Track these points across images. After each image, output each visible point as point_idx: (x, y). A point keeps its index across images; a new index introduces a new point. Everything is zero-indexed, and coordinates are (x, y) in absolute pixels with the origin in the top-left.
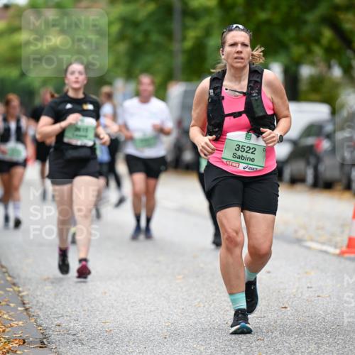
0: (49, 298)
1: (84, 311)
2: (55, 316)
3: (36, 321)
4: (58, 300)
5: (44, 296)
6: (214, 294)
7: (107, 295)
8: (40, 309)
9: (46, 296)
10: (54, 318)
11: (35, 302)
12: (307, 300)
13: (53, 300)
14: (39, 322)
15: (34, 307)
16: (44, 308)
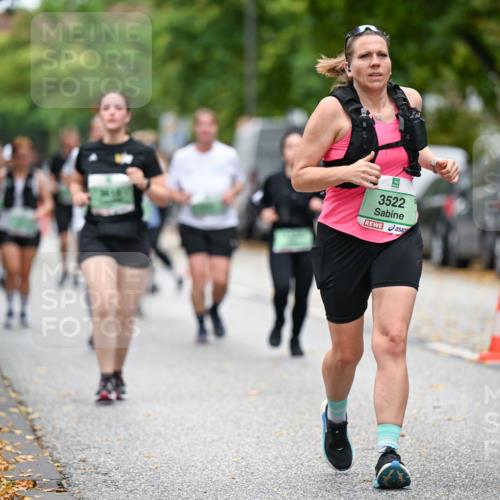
0: (69, 422)
1: (119, 440)
2: (78, 448)
3: (51, 455)
4: (82, 425)
5: (62, 420)
6: (302, 416)
7: (152, 417)
8: (57, 438)
9: (66, 419)
10: (77, 450)
11: (50, 429)
12: (433, 425)
13: (75, 426)
14: (56, 455)
15: (49, 436)
16: (62, 436)
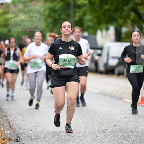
0: (20, 122)
1: (34, 127)
3: (14, 131)
4: (23, 123)
5: (18, 121)
6: (87, 120)
7: (44, 120)
8: (16, 126)
9: (19, 121)
10: (22, 130)
12: (125, 122)
13: (21, 123)
14: (16, 131)
15: (14, 125)
16: (18, 126)
